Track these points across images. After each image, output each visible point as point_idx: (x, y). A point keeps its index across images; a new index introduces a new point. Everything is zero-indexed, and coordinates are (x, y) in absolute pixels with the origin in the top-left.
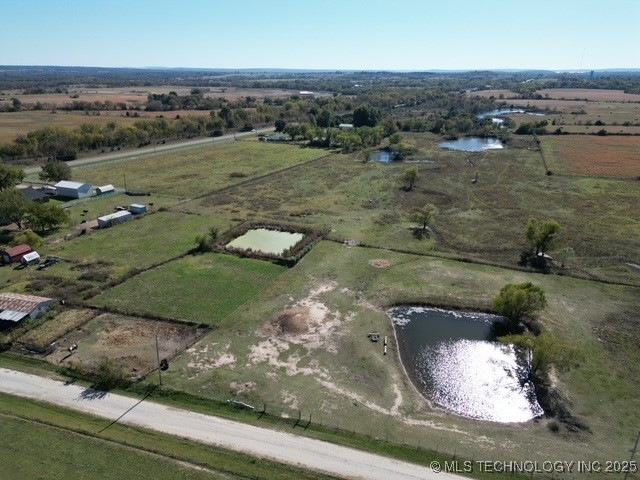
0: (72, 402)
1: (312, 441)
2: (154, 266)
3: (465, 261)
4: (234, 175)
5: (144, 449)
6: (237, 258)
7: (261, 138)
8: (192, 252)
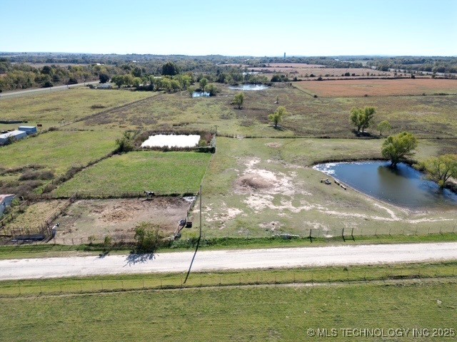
0: (125, 269)
1: (369, 246)
2: (90, 164)
3: (326, 138)
4: (94, 107)
5: (244, 284)
6: (161, 153)
7: (91, 87)
8: (115, 153)
